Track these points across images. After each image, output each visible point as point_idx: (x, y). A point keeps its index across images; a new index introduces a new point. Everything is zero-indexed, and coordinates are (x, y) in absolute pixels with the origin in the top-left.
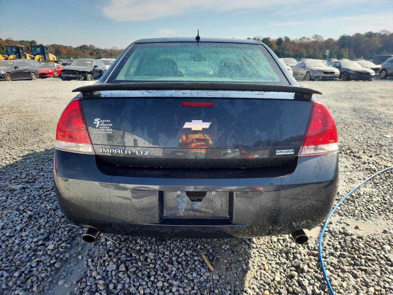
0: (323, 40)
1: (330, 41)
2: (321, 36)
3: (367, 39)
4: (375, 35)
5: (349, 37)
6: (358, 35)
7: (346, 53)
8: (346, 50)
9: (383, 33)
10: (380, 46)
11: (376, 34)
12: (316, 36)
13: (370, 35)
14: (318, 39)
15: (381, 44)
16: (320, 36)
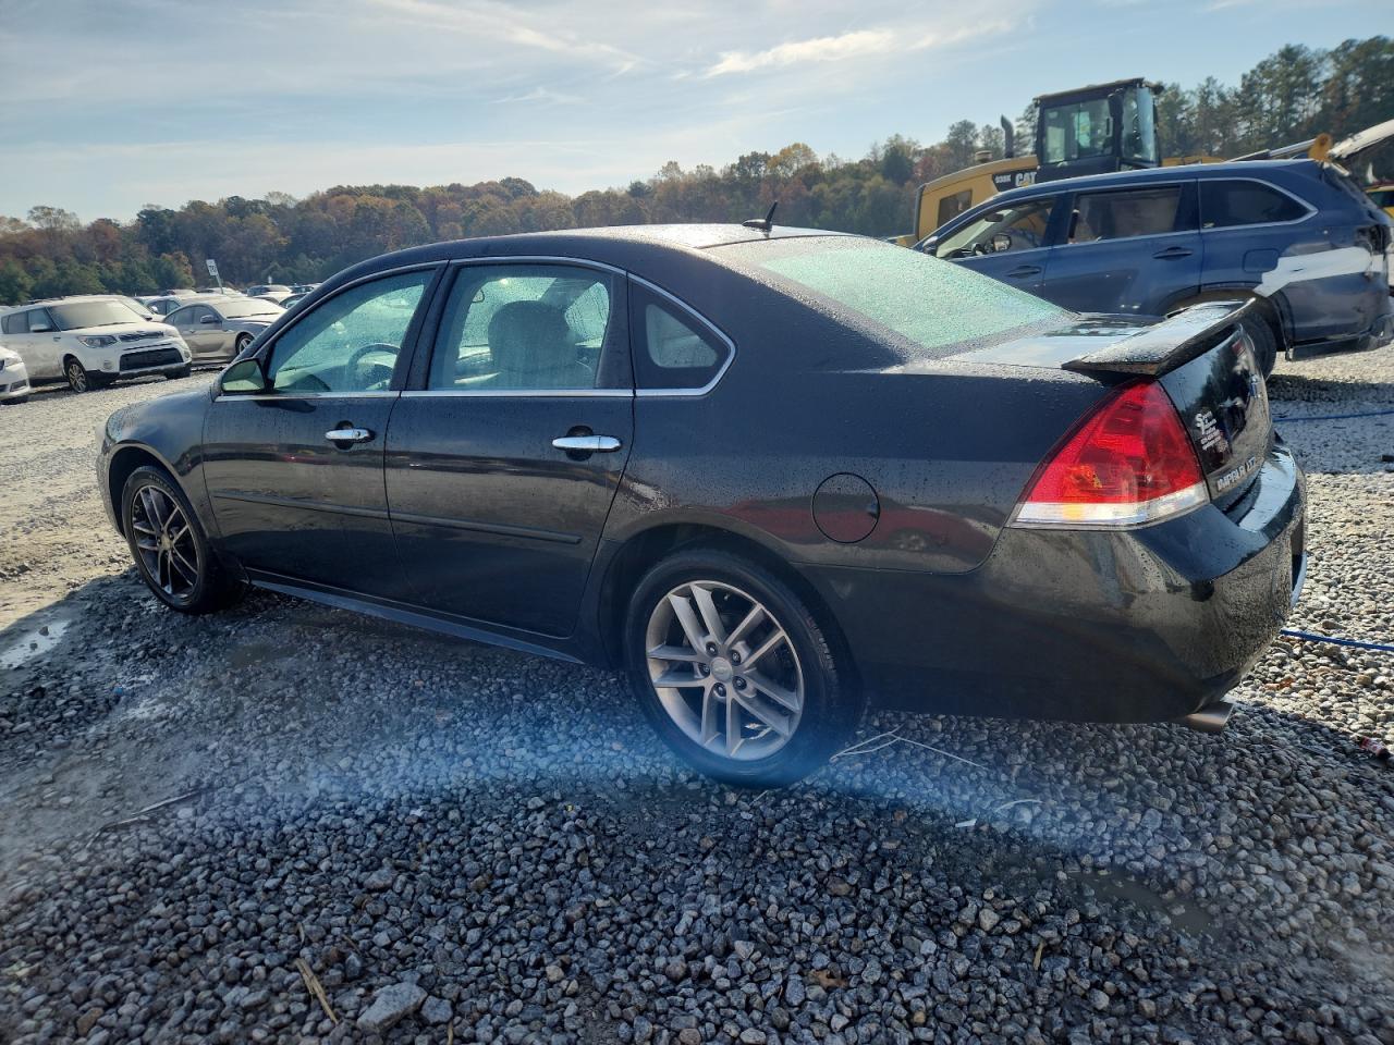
0: (78, 225)
1: (103, 228)
2: (67, 212)
3: (234, 219)
4: (254, 205)
5: (170, 214)
6: (197, 206)
7: (183, 271)
8: (178, 258)
9: (275, 202)
10: (284, 241)
11: (256, 203)
12: (46, 212)
13: (237, 207)
14: (56, 221)
15: (284, 235)
16: (61, 212)
